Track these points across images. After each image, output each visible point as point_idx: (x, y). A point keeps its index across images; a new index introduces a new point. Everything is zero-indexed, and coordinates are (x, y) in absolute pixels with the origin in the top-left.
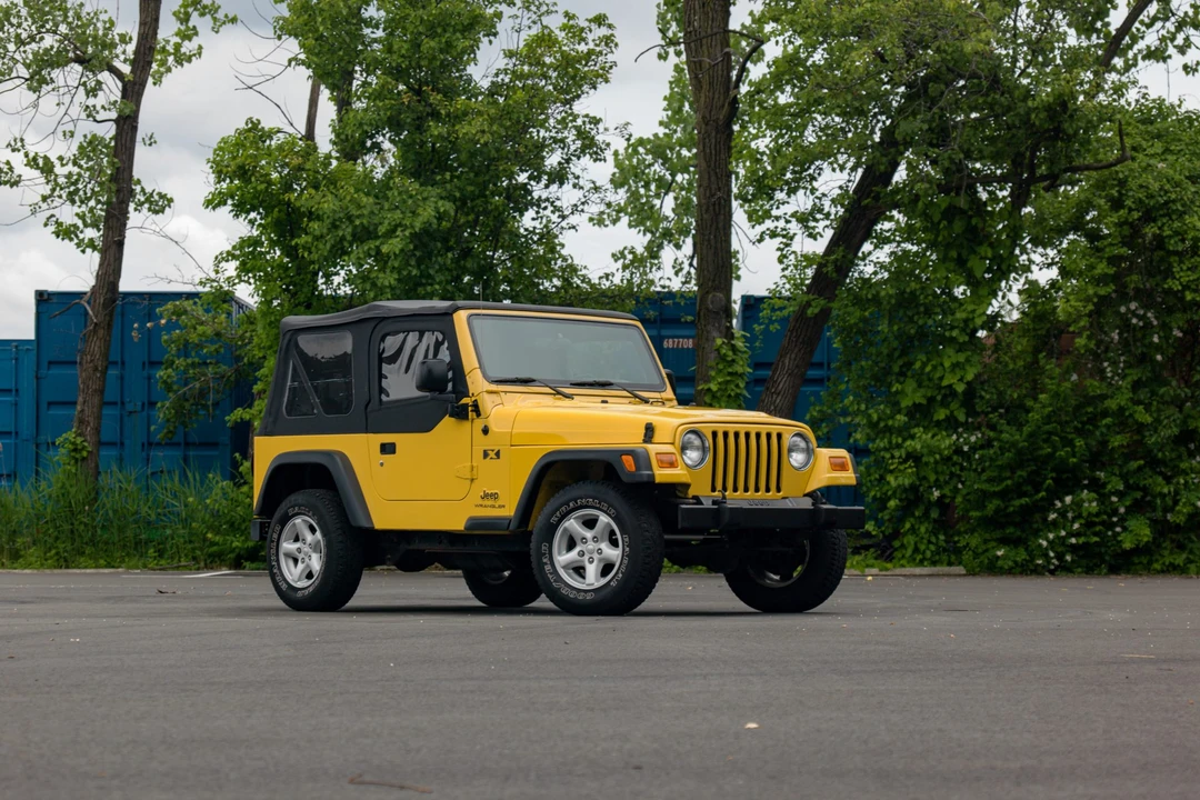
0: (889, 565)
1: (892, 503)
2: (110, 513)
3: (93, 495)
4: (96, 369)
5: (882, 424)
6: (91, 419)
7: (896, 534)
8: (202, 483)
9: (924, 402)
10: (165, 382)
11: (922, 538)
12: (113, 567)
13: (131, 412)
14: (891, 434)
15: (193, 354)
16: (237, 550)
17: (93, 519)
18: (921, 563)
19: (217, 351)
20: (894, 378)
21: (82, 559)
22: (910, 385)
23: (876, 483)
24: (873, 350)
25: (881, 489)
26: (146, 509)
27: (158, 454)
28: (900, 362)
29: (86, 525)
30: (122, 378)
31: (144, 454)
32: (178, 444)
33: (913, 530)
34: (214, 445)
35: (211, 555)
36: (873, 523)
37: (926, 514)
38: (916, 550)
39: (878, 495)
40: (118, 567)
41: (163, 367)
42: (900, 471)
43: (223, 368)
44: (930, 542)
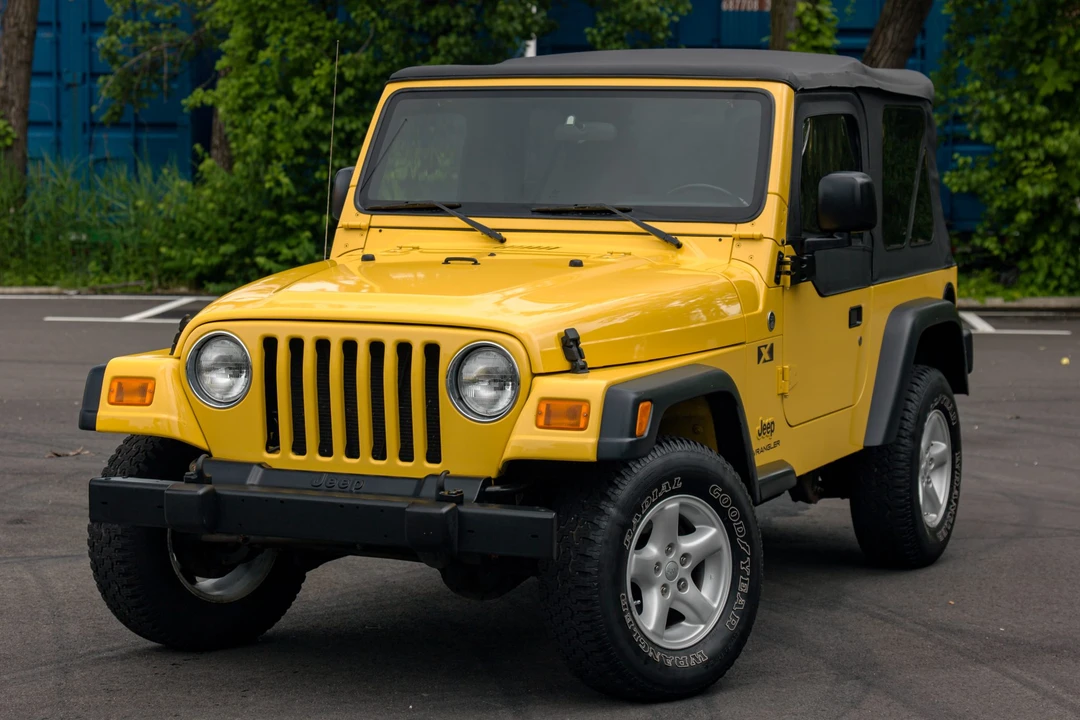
0: (1016, 294)
1: (1023, 217)
2: (42, 218)
3: (19, 194)
4: (21, 35)
5: (1015, 117)
6: (16, 99)
7: (1024, 252)
8: (155, 179)
9: (1069, 88)
10: (108, 52)
11: (1058, 259)
12: (45, 284)
13: (69, 86)
14: (1025, 130)
15: (143, 16)
16: (198, 270)
17: (20, 224)
18: (1056, 291)
19: (172, 13)
20: (1027, 56)
21: (7, 275)
22: (1050, 67)
23: (1001, 190)
24: (1002, 21)
25: (1008, 196)
26: (86, 212)
27: (104, 137)
28: (1038, 36)
29: (11, 231)
30: (57, 43)
31: (86, 136)
32: (126, 125)
33: (1046, 250)
34: (171, 126)
35: (165, 271)
36: (995, 239)
37: (1064, 231)
38: (1050, 275)
39: (1005, 205)
40: (51, 285)
41: (106, 31)
42: (1036, 176)
43: (181, 35)
44: (1067, 265)
